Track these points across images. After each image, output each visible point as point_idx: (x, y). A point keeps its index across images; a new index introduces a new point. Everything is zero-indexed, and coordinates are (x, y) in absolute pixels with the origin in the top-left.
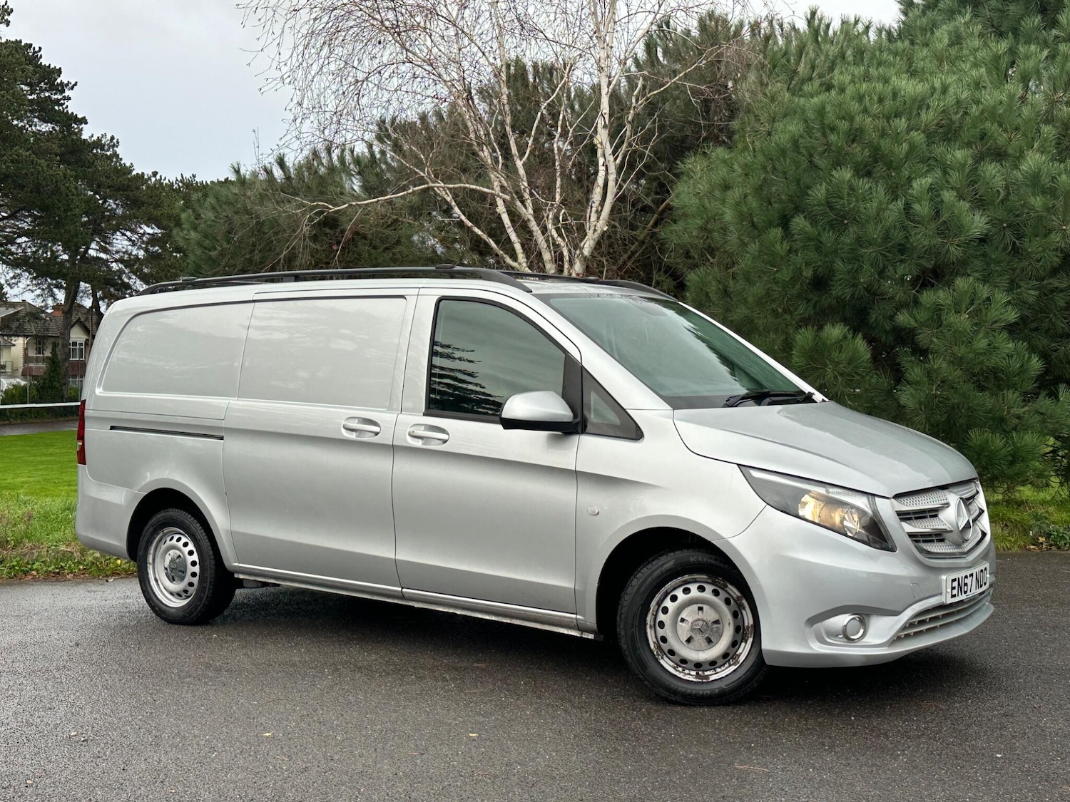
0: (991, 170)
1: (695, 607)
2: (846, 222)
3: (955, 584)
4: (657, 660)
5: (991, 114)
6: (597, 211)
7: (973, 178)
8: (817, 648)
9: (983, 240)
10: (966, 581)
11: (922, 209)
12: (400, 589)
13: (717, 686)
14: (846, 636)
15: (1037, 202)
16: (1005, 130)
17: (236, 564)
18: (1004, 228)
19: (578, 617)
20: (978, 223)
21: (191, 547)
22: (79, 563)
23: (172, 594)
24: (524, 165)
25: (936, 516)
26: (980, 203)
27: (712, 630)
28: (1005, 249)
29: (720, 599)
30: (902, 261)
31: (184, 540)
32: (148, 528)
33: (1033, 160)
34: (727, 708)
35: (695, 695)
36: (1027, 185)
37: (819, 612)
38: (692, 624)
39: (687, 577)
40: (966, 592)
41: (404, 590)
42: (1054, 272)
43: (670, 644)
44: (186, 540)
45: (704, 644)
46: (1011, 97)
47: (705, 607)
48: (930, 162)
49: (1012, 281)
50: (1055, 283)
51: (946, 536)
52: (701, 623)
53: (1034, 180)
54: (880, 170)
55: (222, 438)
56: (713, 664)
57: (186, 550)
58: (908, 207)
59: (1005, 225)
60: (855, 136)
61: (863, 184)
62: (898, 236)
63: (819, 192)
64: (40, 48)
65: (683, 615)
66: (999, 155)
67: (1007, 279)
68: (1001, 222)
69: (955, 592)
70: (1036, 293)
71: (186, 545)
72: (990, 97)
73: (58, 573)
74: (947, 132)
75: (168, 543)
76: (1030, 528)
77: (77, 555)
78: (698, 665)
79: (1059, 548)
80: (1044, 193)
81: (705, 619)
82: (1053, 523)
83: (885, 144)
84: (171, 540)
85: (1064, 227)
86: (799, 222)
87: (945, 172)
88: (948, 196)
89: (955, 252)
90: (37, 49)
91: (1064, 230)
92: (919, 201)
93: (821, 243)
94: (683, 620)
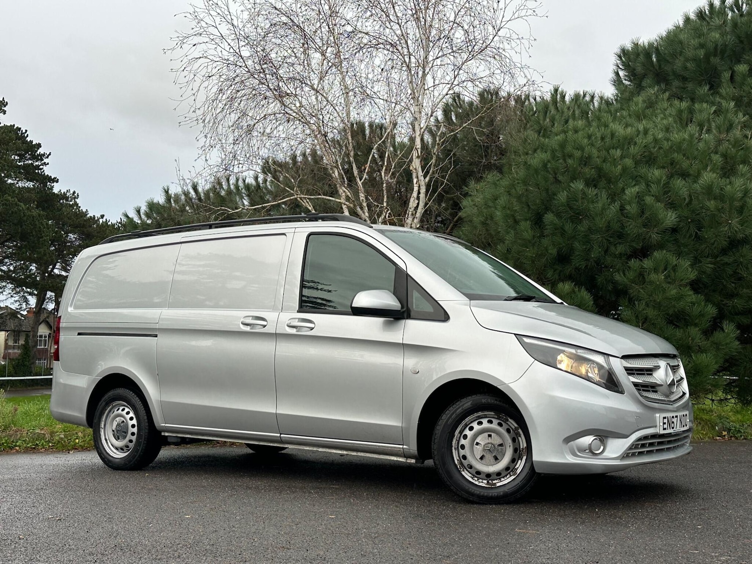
0: (679, 183)
1: (486, 434)
2: (581, 217)
3: (666, 421)
4: (460, 472)
5: (678, 147)
6: (412, 214)
7: (667, 189)
8: (571, 459)
9: (674, 230)
10: (673, 420)
11: (632, 209)
12: (279, 435)
13: (502, 489)
14: (591, 451)
15: (711, 204)
16: (688, 158)
17: (164, 425)
18: (689, 222)
19: (404, 447)
20: (670, 218)
21: (132, 414)
22: (49, 442)
23: (117, 449)
24: (362, 183)
25: (651, 374)
26: (672, 206)
27: (498, 450)
28: (691, 236)
29: (503, 429)
30: (620, 243)
31: (127, 410)
32: (102, 403)
33: (708, 177)
34: (509, 505)
35: (486, 496)
36: (704, 193)
37: (572, 433)
38: (484, 446)
39: (480, 414)
40: (673, 428)
41: (282, 435)
42: (724, 251)
43: (469, 461)
44: (128, 410)
45: (493, 460)
46: (691, 136)
47: (493, 434)
48: (637, 179)
49: (696, 258)
50: (726, 259)
51: (658, 388)
52: (490, 445)
53: (709, 190)
54: (603, 183)
55: (156, 336)
56: (499, 475)
57: (128, 417)
58: (622, 208)
59: (690, 220)
60: (586, 161)
61: (591, 192)
62: (616, 226)
63: (562, 197)
64: (26, 131)
65: (478, 440)
66: (684, 175)
67: (692, 257)
68: (687, 218)
69: (665, 426)
70: (712, 266)
71: (128, 413)
72: (676, 136)
73: (34, 448)
74: (650, 160)
75: (116, 412)
76: (716, 424)
77: (48, 436)
78: (488, 476)
79: (737, 438)
80: (715, 199)
81: (493, 442)
82: (732, 421)
83: (606, 167)
84: (118, 410)
85: (730, 222)
86: (549, 217)
87: (648, 185)
88: (649, 200)
89: (655, 237)
90: (24, 131)
91: (730, 223)
92: (630, 203)
93: (564, 231)
94: (477, 444)
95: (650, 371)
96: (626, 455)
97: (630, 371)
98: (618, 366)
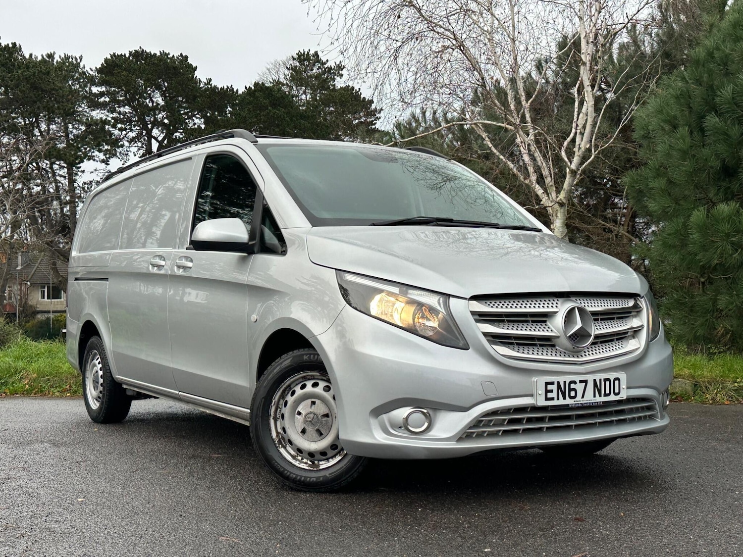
1: (309, 401)
4: (277, 447)
8: (380, 438)
10: (574, 386)
12: (178, 392)
13: (327, 473)
17: (117, 376)
21: (100, 365)
23: (94, 399)
25: (545, 321)
27: (321, 423)
29: (328, 394)
31: (99, 360)
35: (303, 482)
38: (305, 416)
39: (302, 374)
43: (289, 434)
45: (315, 435)
47: (317, 401)
51: (555, 341)
52: (312, 416)
55: (107, 280)
56: (323, 454)
65: (300, 409)
69: (552, 395)
75: (93, 361)
78: (311, 455)
81: (316, 412)
84: (94, 359)
94: (299, 413)
95: (542, 318)
96: (466, 435)
97: (482, 317)
98: (461, 310)
